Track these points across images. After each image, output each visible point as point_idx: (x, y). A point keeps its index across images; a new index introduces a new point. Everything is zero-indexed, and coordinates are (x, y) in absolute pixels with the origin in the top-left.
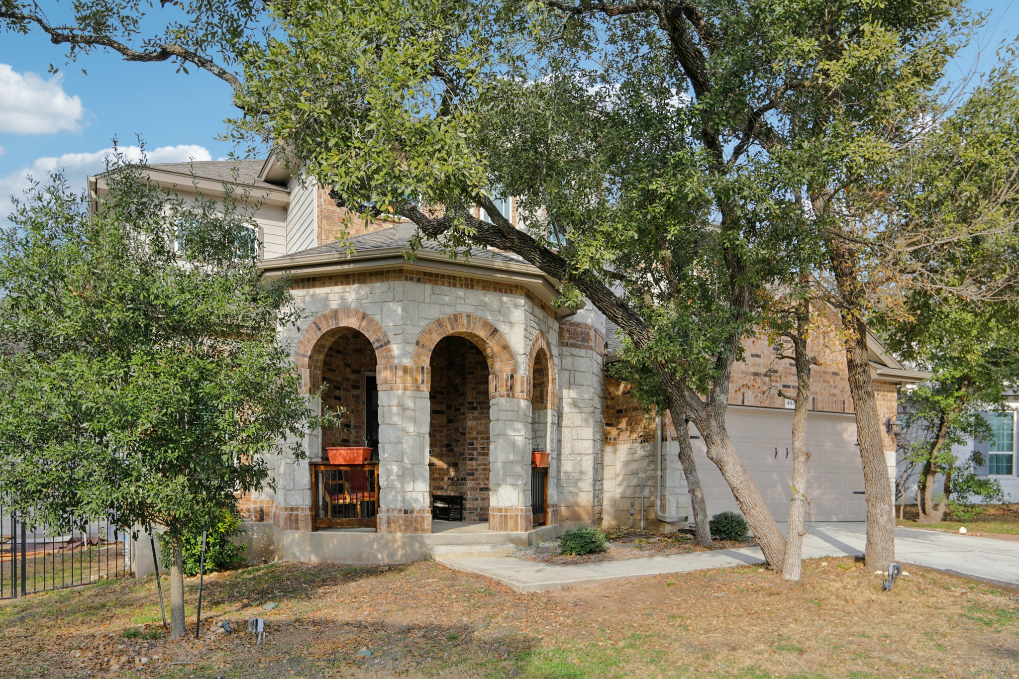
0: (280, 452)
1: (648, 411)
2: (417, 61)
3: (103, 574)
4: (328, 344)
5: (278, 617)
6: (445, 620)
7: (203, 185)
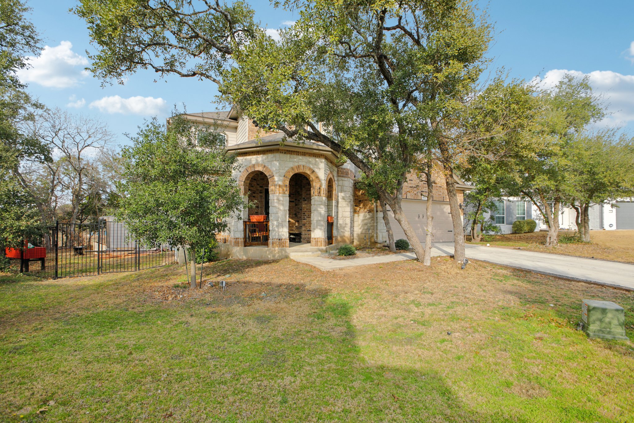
0: (232, 217)
1: (371, 201)
2: (286, 74)
3: (167, 263)
4: (251, 177)
5: (231, 280)
6: (294, 282)
7: (206, 120)
